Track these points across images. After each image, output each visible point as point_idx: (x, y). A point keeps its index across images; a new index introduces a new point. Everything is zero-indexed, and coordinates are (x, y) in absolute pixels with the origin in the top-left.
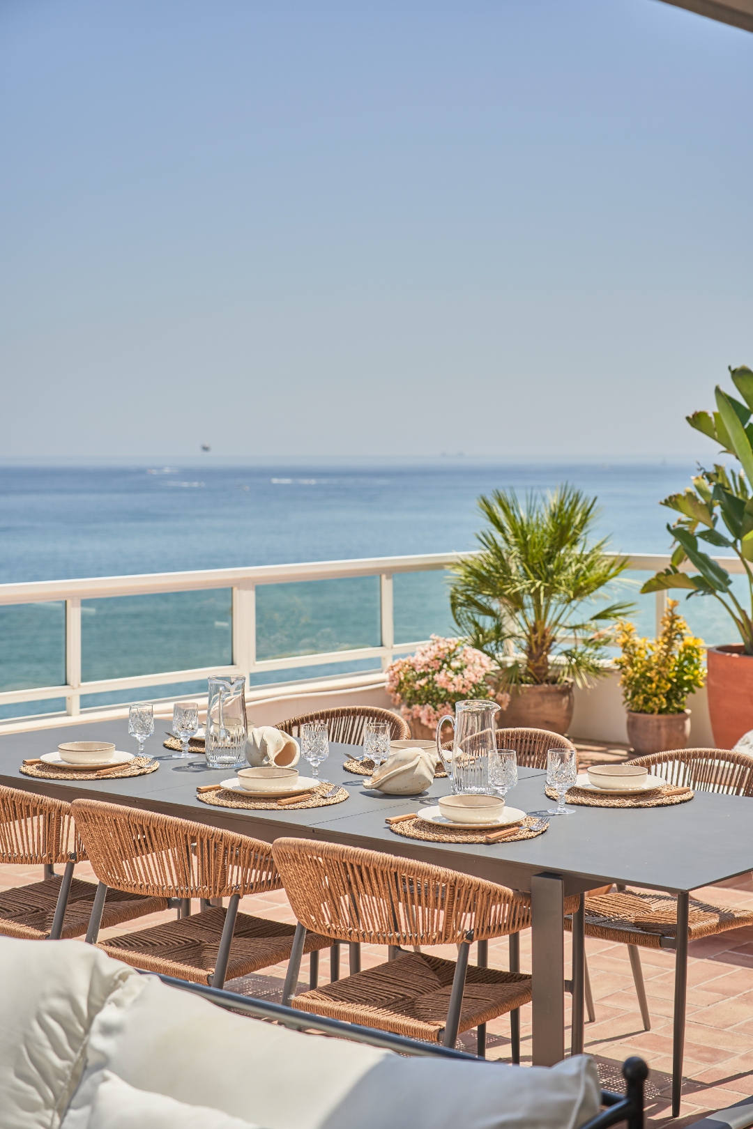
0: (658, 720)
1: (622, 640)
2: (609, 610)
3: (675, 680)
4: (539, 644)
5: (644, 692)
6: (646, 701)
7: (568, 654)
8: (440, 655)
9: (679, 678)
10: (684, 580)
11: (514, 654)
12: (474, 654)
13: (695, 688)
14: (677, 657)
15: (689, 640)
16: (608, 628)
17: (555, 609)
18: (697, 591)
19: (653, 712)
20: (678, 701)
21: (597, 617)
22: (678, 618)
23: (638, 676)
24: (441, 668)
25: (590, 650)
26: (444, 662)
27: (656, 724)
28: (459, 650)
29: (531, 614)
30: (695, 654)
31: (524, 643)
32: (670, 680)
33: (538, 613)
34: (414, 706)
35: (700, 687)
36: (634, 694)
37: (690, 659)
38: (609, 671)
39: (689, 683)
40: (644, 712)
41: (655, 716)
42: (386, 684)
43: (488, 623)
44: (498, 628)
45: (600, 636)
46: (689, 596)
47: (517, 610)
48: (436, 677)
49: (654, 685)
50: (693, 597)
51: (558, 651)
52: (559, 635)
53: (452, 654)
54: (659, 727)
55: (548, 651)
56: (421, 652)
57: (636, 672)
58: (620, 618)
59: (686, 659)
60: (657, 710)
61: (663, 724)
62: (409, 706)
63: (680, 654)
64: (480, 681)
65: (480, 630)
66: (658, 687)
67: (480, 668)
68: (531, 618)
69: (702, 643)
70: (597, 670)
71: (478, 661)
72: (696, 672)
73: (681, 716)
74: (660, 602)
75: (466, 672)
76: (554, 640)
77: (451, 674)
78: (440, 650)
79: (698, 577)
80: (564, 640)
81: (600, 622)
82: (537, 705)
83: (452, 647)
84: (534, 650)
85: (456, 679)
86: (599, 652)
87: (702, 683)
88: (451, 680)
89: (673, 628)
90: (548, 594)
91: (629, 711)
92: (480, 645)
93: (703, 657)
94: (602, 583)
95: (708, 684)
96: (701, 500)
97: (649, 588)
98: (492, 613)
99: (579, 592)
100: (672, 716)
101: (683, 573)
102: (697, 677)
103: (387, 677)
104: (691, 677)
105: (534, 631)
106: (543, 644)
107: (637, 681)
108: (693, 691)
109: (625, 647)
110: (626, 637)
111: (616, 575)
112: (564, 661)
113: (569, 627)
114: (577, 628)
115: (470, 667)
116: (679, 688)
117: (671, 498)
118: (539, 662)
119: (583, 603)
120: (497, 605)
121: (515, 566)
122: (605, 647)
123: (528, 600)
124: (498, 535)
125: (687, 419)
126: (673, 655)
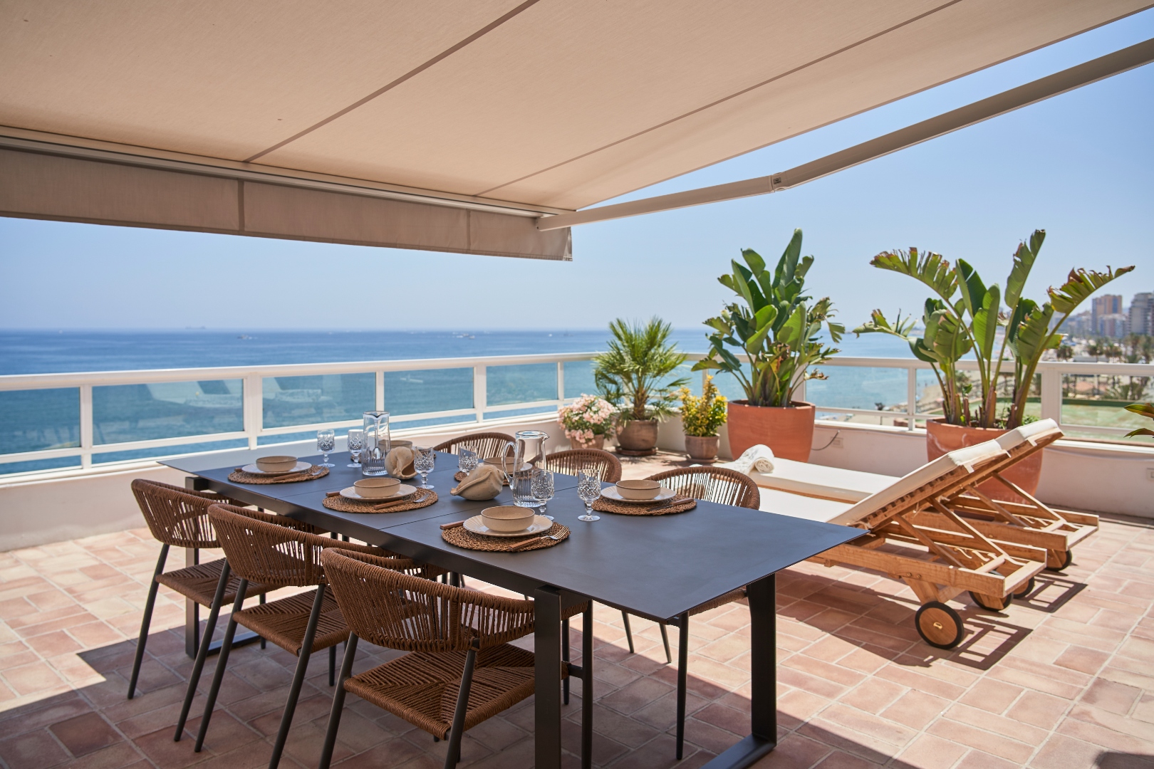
0: (702, 440)
1: (683, 397)
2: (677, 381)
3: (711, 419)
4: (640, 398)
5: (694, 425)
6: (695, 430)
7: (658, 405)
8: (586, 404)
9: (713, 418)
10: (715, 364)
11: (627, 404)
12: (604, 403)
13: (722, 423)
14: (712, 406)
15: (719, 397)
16: (677, 391)
17: (648, 381)
18: (722, 370)
19: (699, 435)
20: (712, 429)
21: (673, 384)
22: (713, 385)
23: (691, 416)
24: (587, 410)
25: (667, 402)
26: (588, 407)
27: (700, 442)
28: (596, 401)
29: (635, 382)
30: (722, 405)
31: (633, 398)
32: (708, 419)
33: (639, 382)
34: (573, 431)
35: (724, 422)
36: (690, 425)
37: (719, 407)
38: (677, 413)
39: (718, 420)
40: (694, 435)
41: (700, 438)
42: (558, 420)
43: (612, 388)
44: (618, 390)
45: (673, 395)
46: (717, 373)
47: (629, 382)
48: (584, 415)
49: (699, 422)
50: (719, 373)
51: (649, 402)
52: (651, 395)
53: (593, 403)
54: (702, 444)
55: (645, 403)
56: (577, 403)
57: (690, 414)
58: (682, 386)
59: (717, 407)
60: (701, 434)
61: (704, 442)
62: (570, 430)
63: (714, 405)
64: (607, 417)
65: (609, 392)
66: (701, 422)
67: (607, 411)
68: (636, 385)
69: (726, 400)
70: (669, 413)
71: (606, 407)
72: (722, 415)
73: (714, 438)
74: (704, 377)
75: (600, 412)
76: (648, 397)
77: (592, 414)
78: (586, 401)
79: (723, 363)
80: (653, 396)
81: (672, 388)
82: (638, 431)
83: (593, 399)
84: (637, 402)
85: (595, 416)
86: (672, 403)
87: (725, 421)
88: (592, 417)
89: (710, 391)
90: (644, 372)
91: (686, 435)
92: (608, 400)
93: (726, 407)
94: (673, 367)
95: (728, 421)
96: (725, 321)
97: (696, 368)
98: (615, 383)
99: (660, 372)
100: (708, 438)
101: (715, 361)
102: (722, 417)
103: (558, 415)
104: (720, 417)
105: (637, 392)
106: (642, 399)
107: (691, 419)
108: (720, 425)
109: (684, 400)
110: (685, 396)
111: (680, 363)
112: (653, 408)
113: (656, 391)
114: (660, 391)
115: (602, 410)
116: (713, 423)
117: (708, 320)
118: (640, 409)
119: (663, 378)
120: (618, 378)
121: (627, 358)
122: (674, 401)
123: (634, 376)
124: (619, 343)
125: (719, 279)
126: (710, 406)
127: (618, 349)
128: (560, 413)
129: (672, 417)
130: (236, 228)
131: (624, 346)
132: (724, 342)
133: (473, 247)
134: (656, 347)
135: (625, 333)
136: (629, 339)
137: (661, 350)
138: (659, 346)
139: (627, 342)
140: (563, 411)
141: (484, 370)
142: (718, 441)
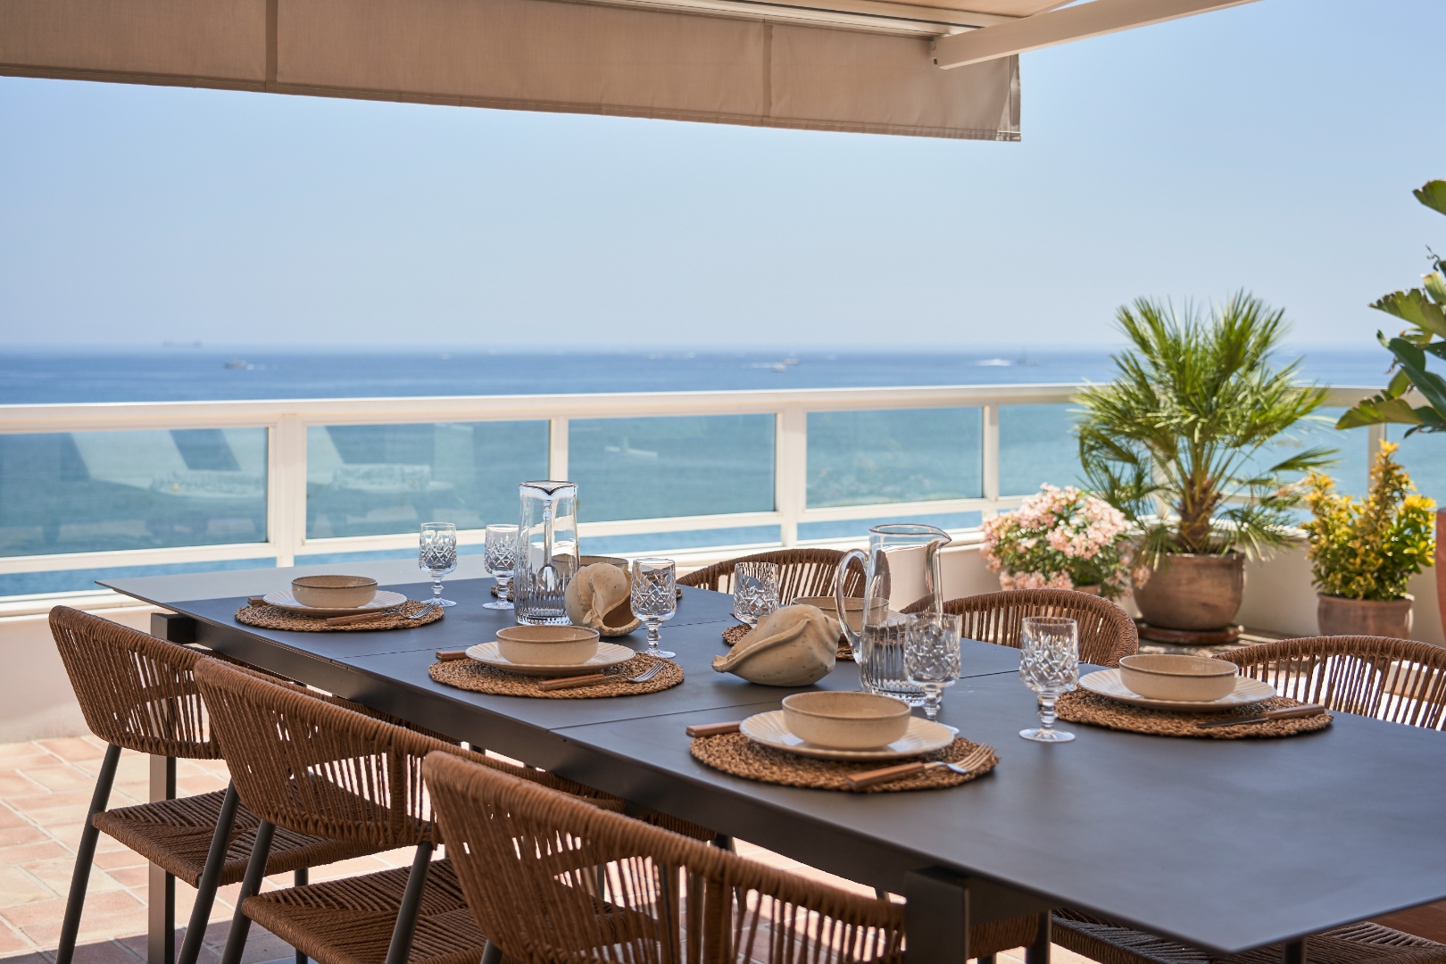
0: (1363, 608)
1: (1312, 496)
2: (1299, 457)
3: (1390, 554)
4: (1197, 501)
5: (1344, 568)
6: (1346, 581)
7: (1245, 516)
8: (1056, 508)
9: (1397, 552)
10: (1404, 412)
11: (1163, 513)
12: (1101, 508)
13: (1421, 566)
14: (1395, 523)
15: (1413, 500)
16: (1297, 482)
17: (1219, 453)
18: (1421, 427)
19: (1355, 596)
20: (1394, 582)
21: (1285, 466)
22: (1396, 468)
23: (1335, 546)
24: (1056, 524)
25: (1268, 511)
26: (1061, 517)
27: (1360, 613)
28: (1081, 502)
29: (1185, 458)
30: (1421, 519)
31: (1177, 499)
32: (1382, 554)
33: (1196, 458)
34: (1019, 574)
35: (1428, 565)
36: (1330, 570)
37: (1414, 526)
38: (1295, 540)
39: (1411, 557)
40: (1343, 595)
41: (1359, 602)
42: (982, 546)
43: (1125, 472)
44: (1139, 477)
45: (1285, 494)
46: (1408, 433)
47: (1169, 458)
48: (1050, 536)
49: (1358, 561)
50: (1414, 434)
51: (1221, 510)
52: (1225, 492)
53: (1072, 507)
54: (1365, 618)
55: (1210, 510)
56: (1030, 508)
57: (1333, 542)
58: (1311, 468)
59: (1407, 526)
60: (1361, 593)
61: (1371, 613)
62: (1012, 573)
63: (1400, 518)
64: (1110, 543)
65: (1114, 483)
66: (1363, 562)
67: (1109, 526)
68: (1187, 466)
69: (1432, 506)
70: (1276, 538)
71: (1107, 517)
72: (1423, 544)
73: (1399, 604)
74: (1374, 446)
75: (1090, 530)
76: (1219, 496)
77: (1069, 533)
78: (1055, 500)
79: (1426, 408)
80: (1233, 495)
81: (1283, 474)
82: (1191, 581)
83: (1072, 497)
84: (1190, 509)
85: (1077, 540)
86: (1282, 514)
87: (1431, 560)
88: (1070, 540)
89: (1389, 482)
90: (1207, 433)
91: (1321, 594)
92: (1113, 501)
93: (1433, 524)
94: (1287, 422)
95: (1437, 562)
96: (1431, 301)
97: (1349, 421)
98: (1132, 459)
99: (1253, 432)
100: (1383, 604)
101: (1403, 404)
102: (1423, 551)
103: (981, 536)
104: (1415, 551)
105: (1191, 484)
106: (1202, 501)
107: (1334, 553)
108: (1417, 570)
109: (1316, 506)
110: (1319, 493)
111: (1308, 411)
112: (1231, 525)
113: (1240, 482)
114: (1252, 482)
115: (1096, 524)
116: (1395, 565)
117: (1386, 298)
118: (1198, 524)
119: (1260, 448)
120: (1139, 448)
121: (1166, 398)
122: (1291, 509)
123: (1182, 442)
124: (1143, 360)
125: (1416, 192)
126: (1388, 520)
127: (1142, 375)
128: (988, 530)
129: (1284, 549)
130: (261, 75)
131: (1155, 365)
132: (1427, 354)
133: (775, 111)
134: (1241, 370)
135: (1160, 334)
136: (1172, 351)
137: (1255, 378)
138: (1252, 368)
139: (1165, 356)
140: (995, 526)
141: (802, 422)
142: (1411, 612)
